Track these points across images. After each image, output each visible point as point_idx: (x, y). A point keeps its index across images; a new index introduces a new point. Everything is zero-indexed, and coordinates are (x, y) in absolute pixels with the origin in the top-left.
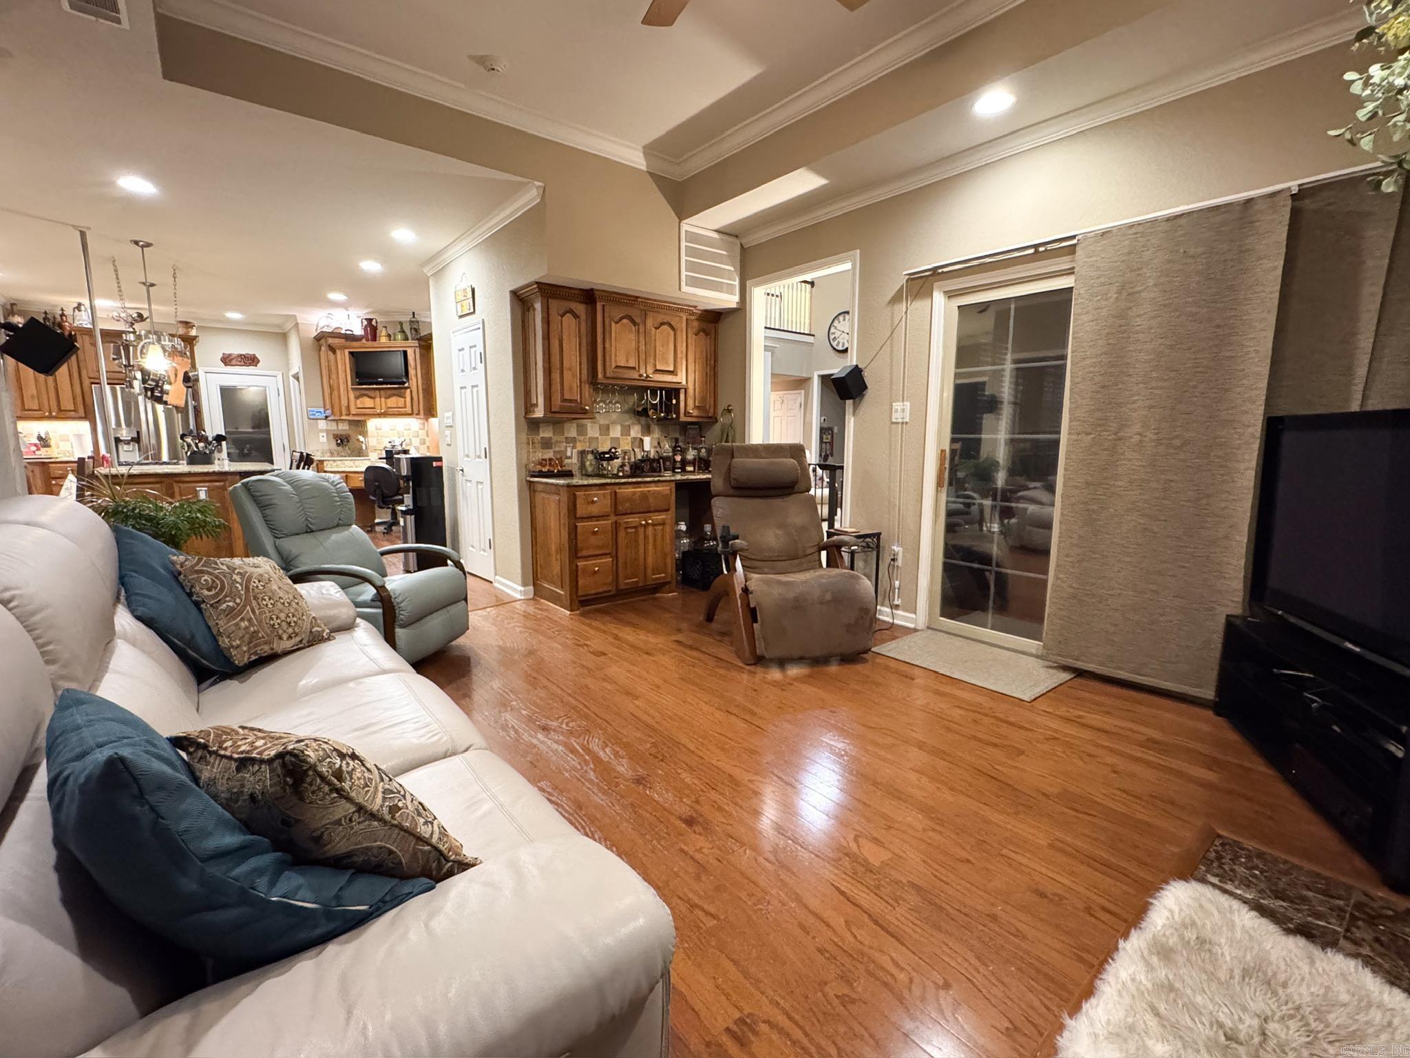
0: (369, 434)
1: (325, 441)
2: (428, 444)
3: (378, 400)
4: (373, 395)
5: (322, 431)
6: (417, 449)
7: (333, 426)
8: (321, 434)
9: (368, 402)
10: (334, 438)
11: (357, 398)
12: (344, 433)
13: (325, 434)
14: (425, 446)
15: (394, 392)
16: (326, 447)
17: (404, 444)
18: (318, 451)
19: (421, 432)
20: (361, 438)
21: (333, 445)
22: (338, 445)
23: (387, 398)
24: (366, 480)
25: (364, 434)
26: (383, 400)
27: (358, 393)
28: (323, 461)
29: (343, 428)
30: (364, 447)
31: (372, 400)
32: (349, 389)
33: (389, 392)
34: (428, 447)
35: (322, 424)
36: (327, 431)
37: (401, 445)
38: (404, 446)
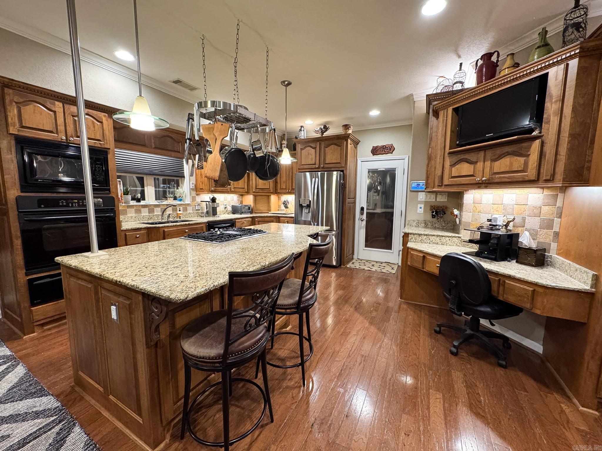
0: (465, 208)
1: (422, 212)
2: (556, 228)
3: (480, 165)
4: (474, 159)
5: (421, 202)
6: (534, 235)
7: (432, 198)
8: (419, 206)
9: (465, 169)
10: (431, 209)
11: (453, 165)
12: (441, 205)
13: (422, 206)
14: (551, 232)
15: (507, 149)
16: (422, 218)
17: (511, 224)
18: (414, 221)
19: (545, 209)
20: (456, 212)
21: (429, 217)
22: (433, 217)
23: (493, 160)
24: (441, 269)
25: (460, 206)
26: (488, 163)
27: (455, 159)
28: (408, 234)
29: (442, 199)
30: (458, 222)
31: (472, 166)
32: (446, 154)
33: (499, 151)
34: (557, 234)
35: (422, 196)
36: (426, 203)
37: (507, 226)
38: (510, 227)
